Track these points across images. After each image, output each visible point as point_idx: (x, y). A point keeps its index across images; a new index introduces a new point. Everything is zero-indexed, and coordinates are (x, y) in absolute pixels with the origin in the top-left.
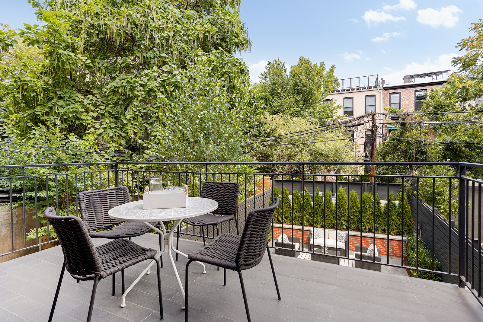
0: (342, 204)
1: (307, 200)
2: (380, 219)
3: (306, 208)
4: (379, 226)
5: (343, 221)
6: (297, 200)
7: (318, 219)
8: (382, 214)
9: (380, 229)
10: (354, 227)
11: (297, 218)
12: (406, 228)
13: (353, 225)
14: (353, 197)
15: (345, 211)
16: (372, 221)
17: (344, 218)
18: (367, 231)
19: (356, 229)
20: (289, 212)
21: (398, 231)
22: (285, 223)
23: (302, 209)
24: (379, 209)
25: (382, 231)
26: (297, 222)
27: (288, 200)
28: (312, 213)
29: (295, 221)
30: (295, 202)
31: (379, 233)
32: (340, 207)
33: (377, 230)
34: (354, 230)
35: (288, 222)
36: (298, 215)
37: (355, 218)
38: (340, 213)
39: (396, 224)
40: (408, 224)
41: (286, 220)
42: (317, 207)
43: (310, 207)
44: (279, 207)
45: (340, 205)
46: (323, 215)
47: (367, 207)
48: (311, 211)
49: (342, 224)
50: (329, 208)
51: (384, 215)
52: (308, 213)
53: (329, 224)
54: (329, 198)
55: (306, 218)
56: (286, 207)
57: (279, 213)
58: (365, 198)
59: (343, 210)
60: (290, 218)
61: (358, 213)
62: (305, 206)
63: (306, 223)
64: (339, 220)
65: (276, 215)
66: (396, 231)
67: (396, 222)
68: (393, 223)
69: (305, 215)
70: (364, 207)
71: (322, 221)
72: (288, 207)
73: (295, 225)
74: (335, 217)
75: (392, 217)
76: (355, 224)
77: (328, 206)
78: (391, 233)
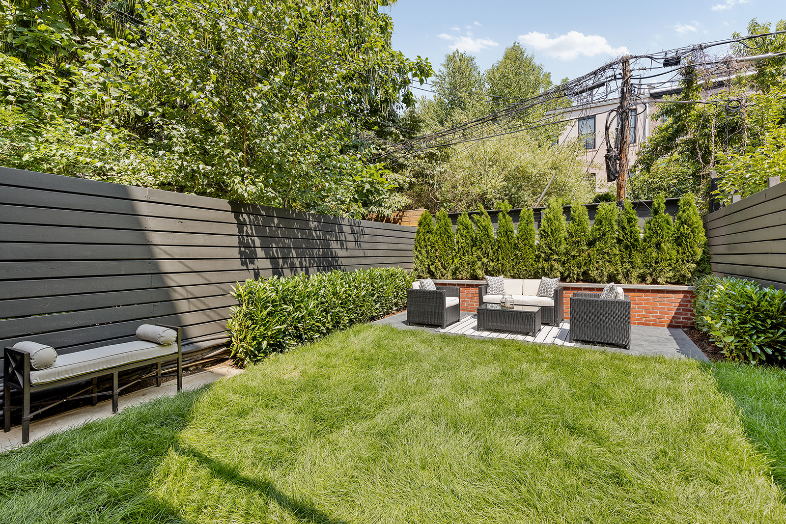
0: (553, 228)
1: (484, 228)
2: (634, 253)
3: (482, 243)
4: (632, 267)
5: (553, 263)
6: (465, 231)
7: (505, 262)
8: (638, 241)
9: (635, 274)
10: (578, 275)
11: (465, 265)
12: (694, 265)
13: (576, 270)
14: (577, 213)
15: (560, 242)
16: (617, 257)
17: (556, 257)
18: (605, 279)
19: (582, 278)
20: (450, 256)
21: (674, 276)
22: (443, 276)
23: (474, 248)
24: (632, 232)
25: (639, 277)
26: (464, 274)
27: (449, 233)
28: (494, 253)
29: (460, 272)
30: (462, 236)
31: (631, 283)
32: (548, 235)
33: (628, 275)
34: (578, 280)
35: (449, 274)
36: (466, 258)
37: (579, 255)
38: (548, 247)
39: (670, 259)
40: (698, 258)
41: (445, 271)
42: (502, 239)
43: (490, 242)
44: (432, 247)
45: (550, 230)
46: (515, 255)
47: (605, 229)
48: (492, 249)
49: (552, 268)
50: (527, 239)
51: (644, 244)
52: (486, 254)
53: (525, 270)
54: (527, 221)
55: (483, 264)
56: (445, 246)
57: (432, 259)
58: (603, 212)
59: (556, 240)
60: (453, 267)
61: (587, 245)
62: (480, 240)
63: (480, 273)
64: (546, 260)
65: (426, 263)
66: (671, 274)
67: (671, 256)
68: (664, 257)
69: (479, 259)
70: (599, 229)
71: (513, 267)
72: (449, 247)
73: (462, 279)
74: (538, 257)
75: (662, 245)
76: (579, 267)
77: (526, 236)
78: (659, 280)
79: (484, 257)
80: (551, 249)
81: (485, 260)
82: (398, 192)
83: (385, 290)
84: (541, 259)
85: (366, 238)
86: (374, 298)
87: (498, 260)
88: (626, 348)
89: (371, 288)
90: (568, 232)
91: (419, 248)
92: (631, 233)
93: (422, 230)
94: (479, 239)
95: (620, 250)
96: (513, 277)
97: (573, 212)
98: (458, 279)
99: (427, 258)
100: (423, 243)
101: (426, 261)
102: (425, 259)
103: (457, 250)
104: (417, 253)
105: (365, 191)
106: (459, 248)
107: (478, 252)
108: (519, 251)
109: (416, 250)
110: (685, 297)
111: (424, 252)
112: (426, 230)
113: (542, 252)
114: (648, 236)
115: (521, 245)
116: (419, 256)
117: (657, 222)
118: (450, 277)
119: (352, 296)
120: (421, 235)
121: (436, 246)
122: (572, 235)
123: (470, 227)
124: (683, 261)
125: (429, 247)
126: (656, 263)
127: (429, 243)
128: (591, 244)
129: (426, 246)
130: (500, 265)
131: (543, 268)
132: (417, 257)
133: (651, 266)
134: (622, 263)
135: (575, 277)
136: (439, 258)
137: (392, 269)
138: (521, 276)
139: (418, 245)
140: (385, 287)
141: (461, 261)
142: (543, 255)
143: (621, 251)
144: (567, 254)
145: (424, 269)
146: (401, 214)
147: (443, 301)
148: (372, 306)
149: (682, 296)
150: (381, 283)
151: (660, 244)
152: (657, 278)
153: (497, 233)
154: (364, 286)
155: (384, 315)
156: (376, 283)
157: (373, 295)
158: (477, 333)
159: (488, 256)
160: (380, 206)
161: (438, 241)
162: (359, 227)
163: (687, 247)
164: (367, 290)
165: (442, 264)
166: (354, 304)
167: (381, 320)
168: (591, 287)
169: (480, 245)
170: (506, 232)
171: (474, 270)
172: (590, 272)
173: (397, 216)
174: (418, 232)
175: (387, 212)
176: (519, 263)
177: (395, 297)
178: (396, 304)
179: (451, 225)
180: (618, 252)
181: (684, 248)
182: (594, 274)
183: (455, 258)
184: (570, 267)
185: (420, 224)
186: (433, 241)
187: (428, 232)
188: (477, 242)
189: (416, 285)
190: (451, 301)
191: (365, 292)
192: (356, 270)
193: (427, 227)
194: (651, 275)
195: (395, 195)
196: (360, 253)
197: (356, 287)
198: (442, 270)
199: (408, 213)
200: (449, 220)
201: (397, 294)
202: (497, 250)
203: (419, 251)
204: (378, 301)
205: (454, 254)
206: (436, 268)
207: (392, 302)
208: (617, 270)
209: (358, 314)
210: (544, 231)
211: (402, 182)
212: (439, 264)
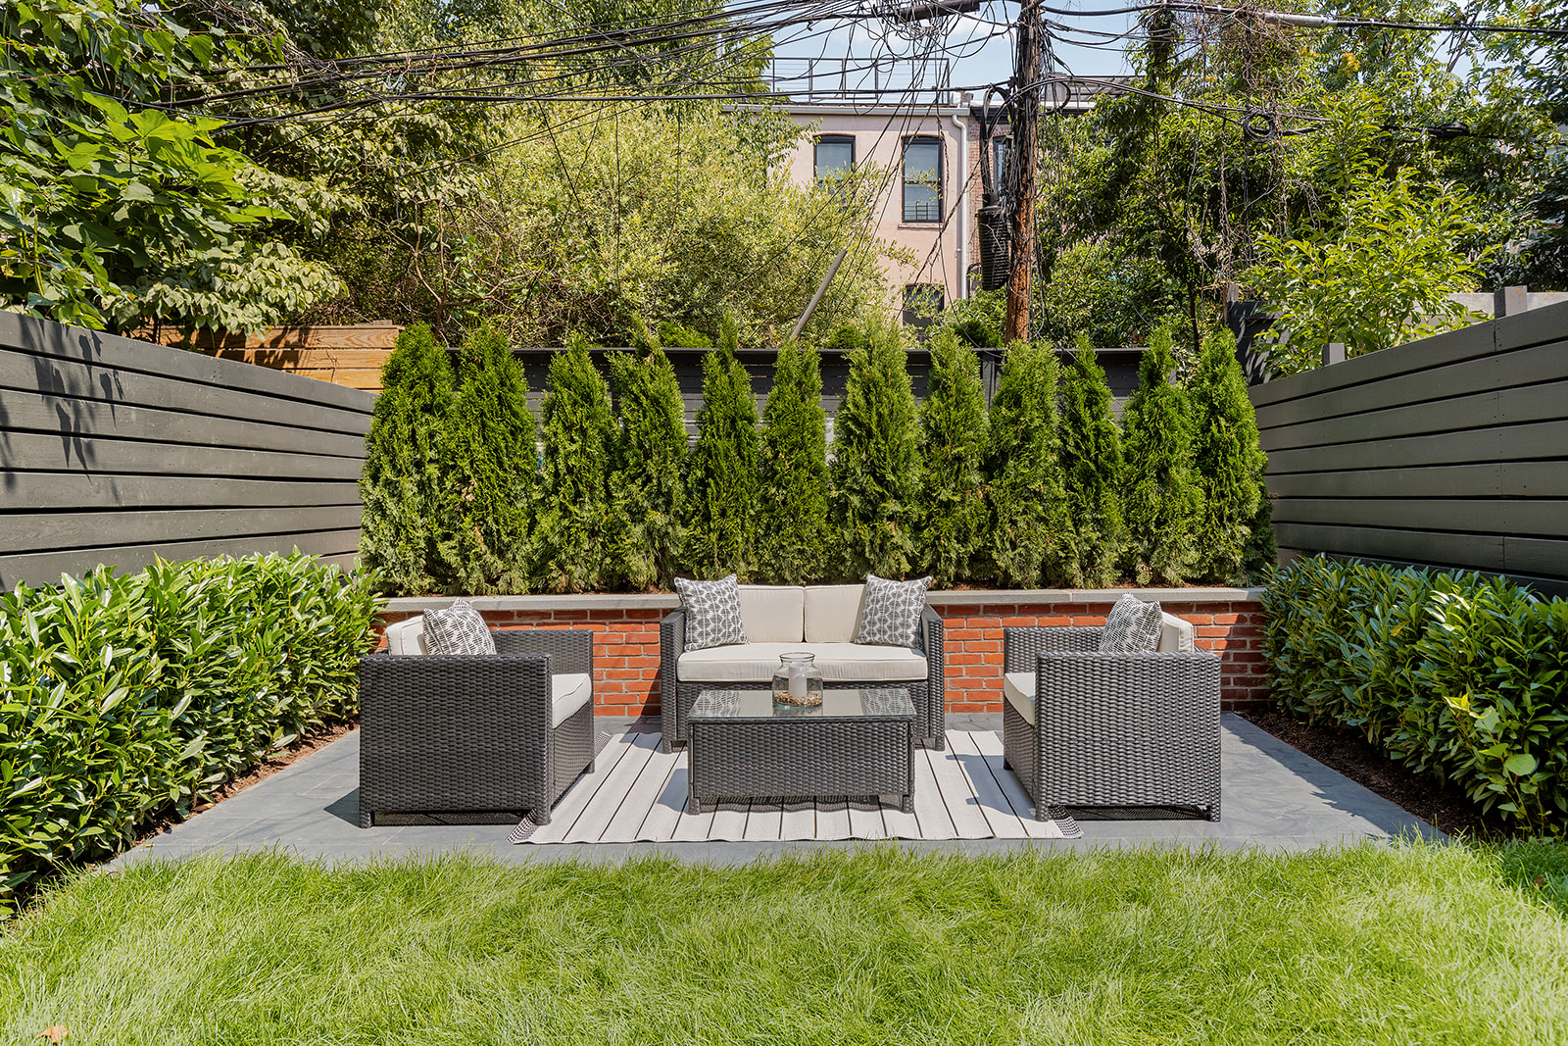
1: (654, 401)
2: (1106, 494)
3: (647, 456)
4: (1103, 537)
5: (888, 527)
6: (580, 412)
7: (728, 526)
8: (1114, 460)
9: (1110, 556)
10: (960, 563)
11: (583, 536)
12: (1246, 530)
13: (955, 549)
14: (952, 368)
15: (907, 457)
16: (1064, 508)
17: (892, 506)
18: (1035, 574)
19: (967, 573)
20: (522, 504)
21: (1202, 560)
22: (493, 582)
23: (615, 476)
24: (1098, 432)
25: (1117, 567)
26: (578, 572)
27: (515, 414)
28: (688, 492)
29: (561, 566)
30: (568, 428)
31: (1099, 584)
32: (870, 435)
33: (1092, 563)
34: (958, 581)
35: (515, 574)
36: (586, 513)
37: (963, 501)
38: (873, 474)
39: (1193, 513)
40: (1253, 509)
41: (500, 565)
42: (719, 444)
43: (676, 452)
44: (445, 471)
45: (875, 418)
46: (765, 499)
47: (1032, 420)
48: (683, 478)
49: (884, 546)
50: (802, 447)
51: (1128, 467)
52: (663, 498)
53: (801, 552)
54: (799, 384)
55: (649, 533)
56: (500, 464)
57: (445, 518)
58: (1021, 370)
59: (894, 453)
60: (529, 547)
61: (981, 469)
62: (641, 446)
63: (642, 566)
64: (865, 518)
65: (421, 533)
66: (1193, 556)
67: (1193, 504)
68: (1178, 508)
69: (637, 514)
70: (1015, 421)
71: (757, 541)
72: (516, 468)
73: (568, 590)
74: (840, 507)
75: (1173, 471)
76: (963, 540)
77: (796, 436)
78: (1170, 574)
79: (655, 507)
80: (881, 481)
81: (658, 518)
82: (288, 243)
83: (233, 663)
84: (849, 514)
85: (131, 420)
86: (176, 712)
87: (707, 518)
88: (1208, 818)
89: (157, 664)
90: (928, 427)
91: (388, 473)
92: (1097, 436)
93: (403, 401)
94: (634, 441)
95: (1069, 487)
96: (759, 579)
97: (941, 363)
98: (553, 592)
99: (423, 513)
100: (406, 453)
101: (420, 522)
102: (415, 516)
103: (549, 480)
104: (377, 493)
105: (122, 214)
106: (556, 474)
107: (633, 488)
108: (779, 486)
109: (375, 478)
110: (1240, 620)
111: (408, 486)
112: (419, 402)
113: (851, 490)
114: (1137, 444)
115: (783, 466)
116: (390, 505)
117: (1156, 405)
118: (524, 586)
119: (37, 724)
120: (400, 417)
121: (465, 464)
122: (940, 435)
123: (598, 396)
124: (1221, 519)
125: (432, 470)
126: (1159, 524)
127: (431, 454)
128: (992, 466)
129: (419, 465)
130: (714, 537)
131: (857, 543)
132: (379, 507)
133: (1148, 532)
134: (1077, 523)
135: (952, 570)
136: (479, 511)
137: (267, 561)
138: (787, 575)
139: (385, 459)
140: (234, 651)
141: (566, 522)
142: (855, 500)
143: (1074, 490)
144: (926, 496)
145: (411, 556)
146: (293, 337)
147: (540, 695)
148: (163, 753)
149: (1231, 617)
150: (217, 635)
151: (1165, 470)
152: (1163, 568)
153: (700, 420)
154: (117, 662)
155: (230, 780)
156: (185, 634)
157: (169, 699)
158: (695, 827)
159: (669, 503)
160: (205, 287)
161: (474, 446)
162: (89, 363)
163: (1228, 479)
164: (136, 679)
165: (487, 534)
166: (47, 764)
167: (214, 811)
168: (1006, 601)
169: (638, 465)
170: (733, 421)
171: (616, 557)
172: (995, 555)
173: (275, 343)
174: (385, 410)
175: (235, 317)
176: (779, 528)
177: (285, 690)
178: (288, 722)
179: (522, 384)
180: (1062, 493)
181: (1221, 482)
182: (1003, 560)
183: (539, 509)
184: (938, 538)
185: (393, 376)
186: (452, 445)
187: (426, 409)
188: (627, 454)
189: (405, 640)
190: (567, 692)
191: (122, 693)
192: (69, 581)
193: (422, 388)
194: (1146, 559)
195: (274, 252)
196: (93, 491)
197: (68, 672)
198: (489, 558)
199: (326, 337)
200: (517, 371)
201: (295, 675)
202: (702, 482)
203: (388, 483)
204: (199, 724)
205: (537, 496)
206: (464, 552)
207: (268, 716)
208: (1065, 547)
209: (73, 817)
210: (855, 419)
211: (302, 204)
212: (476, 535)
